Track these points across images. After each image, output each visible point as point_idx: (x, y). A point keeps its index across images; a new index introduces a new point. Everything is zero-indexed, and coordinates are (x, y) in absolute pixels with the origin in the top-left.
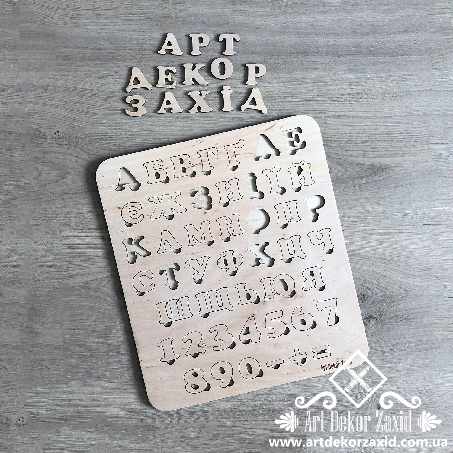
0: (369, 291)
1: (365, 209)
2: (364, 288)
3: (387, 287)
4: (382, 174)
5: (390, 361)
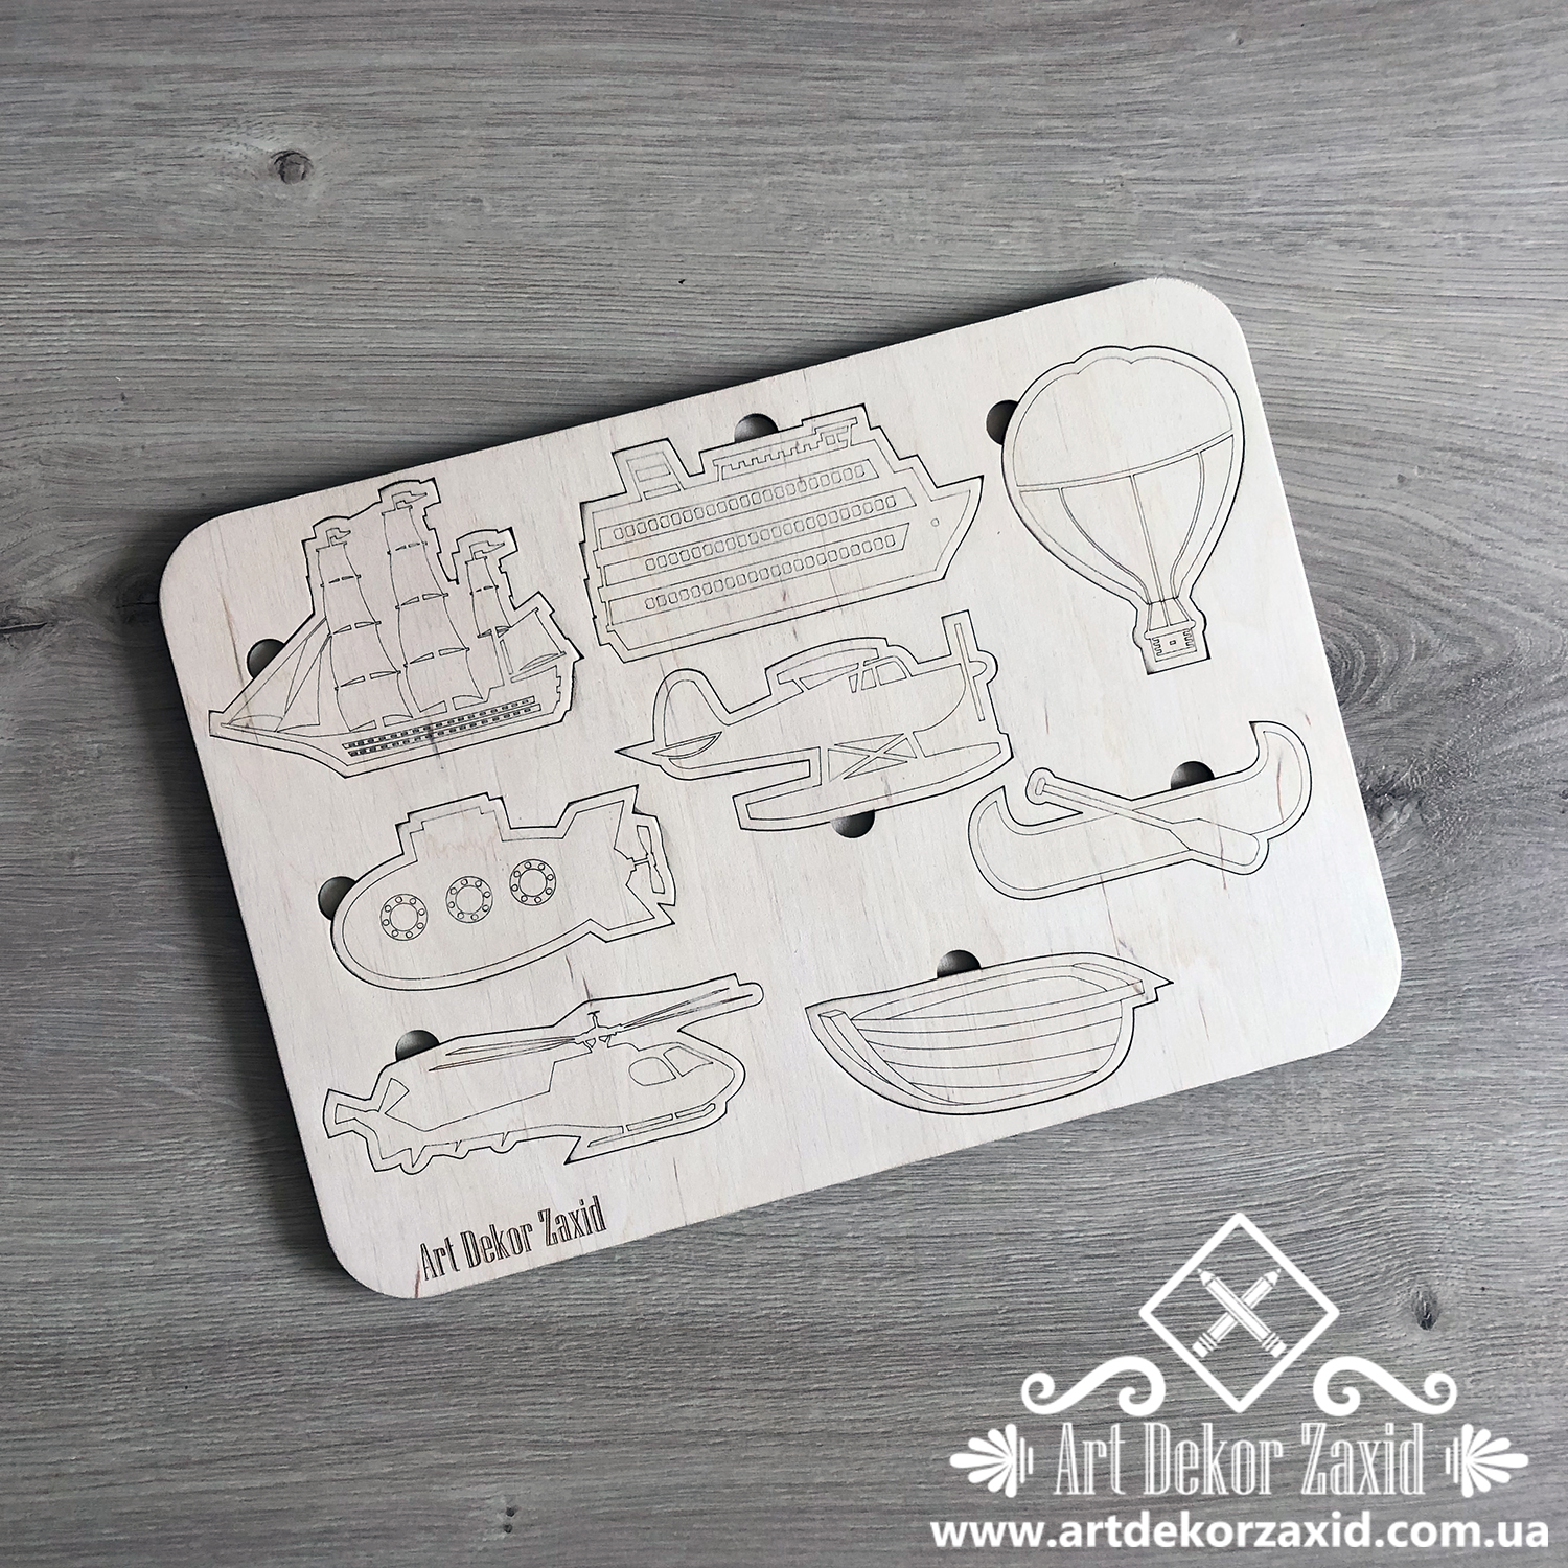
0: (1378, 638)
1: (1367, 156)
2: (1353, 618)
3: (1481, 618)
5: (1497, 1047)
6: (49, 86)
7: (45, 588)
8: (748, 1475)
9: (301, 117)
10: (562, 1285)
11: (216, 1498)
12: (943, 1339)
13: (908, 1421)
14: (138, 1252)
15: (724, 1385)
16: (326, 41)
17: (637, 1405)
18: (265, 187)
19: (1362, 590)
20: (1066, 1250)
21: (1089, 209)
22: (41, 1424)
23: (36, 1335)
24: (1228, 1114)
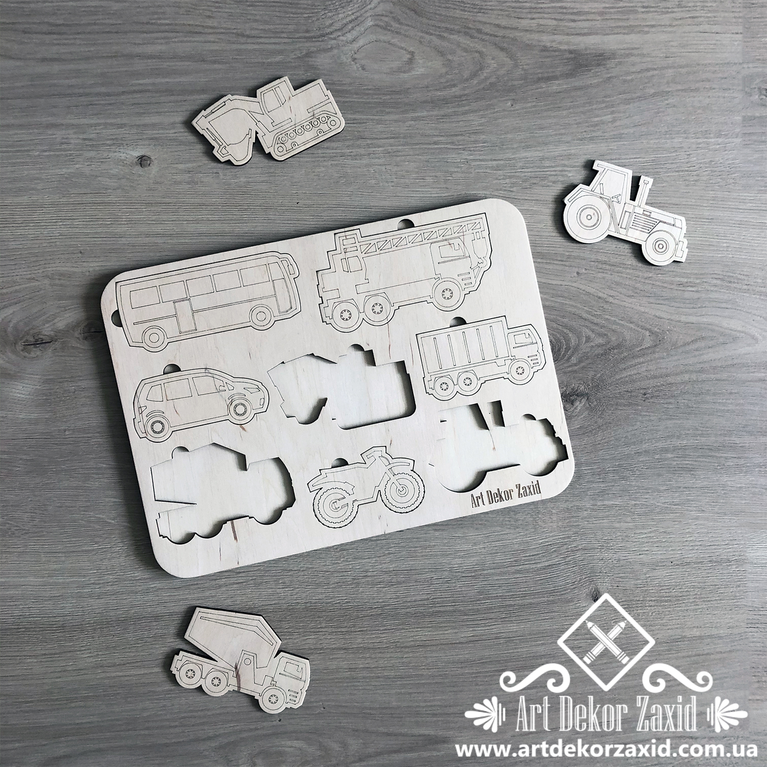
0: (570, 335)
1: (561, 149)
2: (560, 328)
3: (610, 326)
4: (597, 72)
5: (621, 492)
6: (50, 132)
7: (52, 327)
8: (333, 665)
9: (147, 142)
10: (259, 593)
11: (126, 678)
12: (408, 610)
13: (394, 642)
14: (93, 584)
15: (323, 630)
16: (157, 112)
17: (289, 639)
18: (135, 170)
19: (563, 317)
20: (455, 574)
21: (455, 172)
22: (58, 651)
23: (55, 617)
24: (517, 520)
